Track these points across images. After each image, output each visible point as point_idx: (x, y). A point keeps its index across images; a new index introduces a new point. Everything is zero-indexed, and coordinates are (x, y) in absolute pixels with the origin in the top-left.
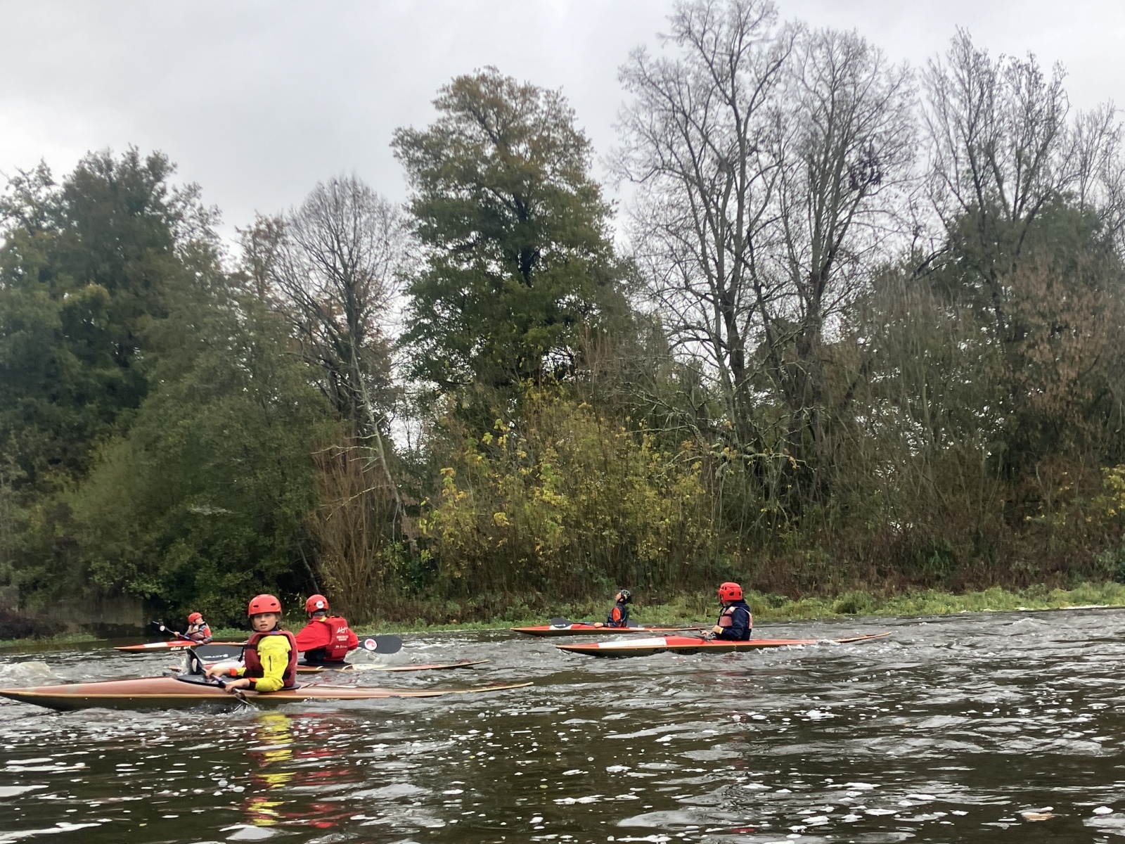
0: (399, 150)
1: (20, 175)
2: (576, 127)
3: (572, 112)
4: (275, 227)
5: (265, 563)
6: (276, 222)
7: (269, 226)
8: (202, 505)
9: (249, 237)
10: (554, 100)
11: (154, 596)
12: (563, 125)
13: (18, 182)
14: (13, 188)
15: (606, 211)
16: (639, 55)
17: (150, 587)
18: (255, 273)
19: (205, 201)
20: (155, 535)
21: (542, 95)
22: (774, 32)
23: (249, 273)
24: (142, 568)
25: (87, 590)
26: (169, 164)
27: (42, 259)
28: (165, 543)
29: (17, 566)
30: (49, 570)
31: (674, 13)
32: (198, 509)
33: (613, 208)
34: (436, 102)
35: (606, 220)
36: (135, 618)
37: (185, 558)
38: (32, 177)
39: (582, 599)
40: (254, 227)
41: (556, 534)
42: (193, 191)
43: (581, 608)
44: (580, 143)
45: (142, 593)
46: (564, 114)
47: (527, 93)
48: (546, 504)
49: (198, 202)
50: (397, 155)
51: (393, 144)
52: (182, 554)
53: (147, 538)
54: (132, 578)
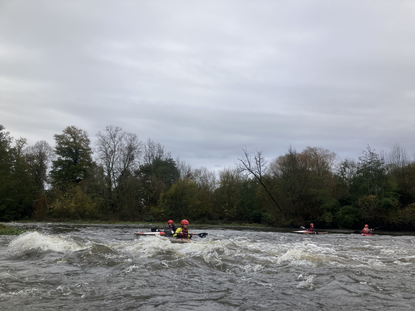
0: (55, 138)
2: (88, 138)
3: (88, 135)
4: (24, 140)
5: (19, 210)
8: (9, 199)
9: (18, 141)
10: (85, 132)
12: (86, 137)
15: (92, 153)
16: (99, 132)
18: (18, 149)
19: (11, 135)
21: (83, 131)
22: (122, 132)
23: (16, 148)
26: (4, 128)
31: (106, 127)
32: (8, 199)
33: (93, 152)
34: (63, 131)
35: (92, 154)
37: (4, 208)
39: (75, 220)
40: (19, 140)
41: (73, 210)
42: (8, 133)
43: (74, 221)
44: (88, 141)
46: (87, 135)
47: (80, 130)
48: (72, 206)
49: (9, 135)
50: (54, 139)
51: (54, 136)
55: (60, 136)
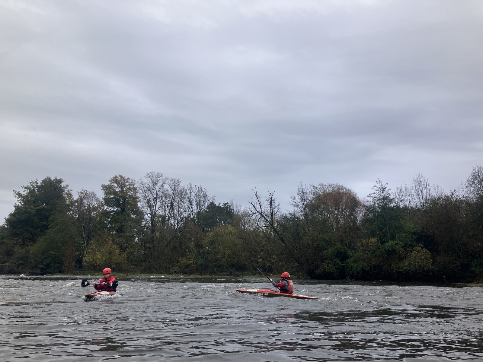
1: (32, 182)
2: (135, 186)
3: (135, 183)
4: (85, 192)
6: (86, 191)
7: (84, 191)
9: (80, 193)
11: (42, 267)
12: (133, 185)
13: (31, 183)
14: (30, 184)
15: (139, 201)
17: (42, 266)
19: (70, 188)
20: (44, 257)
22: (163, 178)
23: (79, 201)
24: (41, 262)
25: (30, 266)
26: (63, 181)
27: (33, 199)
28: (46, 259)
29: (18, 261)
30: (24, 262)
31: (147, 173)
32: (52, 253)
34: (109, 181)
35: (139, 203)
36: (39, 271)
38: (34, 182)
42: (67, 186)
44: (136, 189)
45: (40, 267)
49: (68, 188)
52: (48, 260)
53: (43, 257)
54: (39, 264)
55: (107, 186)
